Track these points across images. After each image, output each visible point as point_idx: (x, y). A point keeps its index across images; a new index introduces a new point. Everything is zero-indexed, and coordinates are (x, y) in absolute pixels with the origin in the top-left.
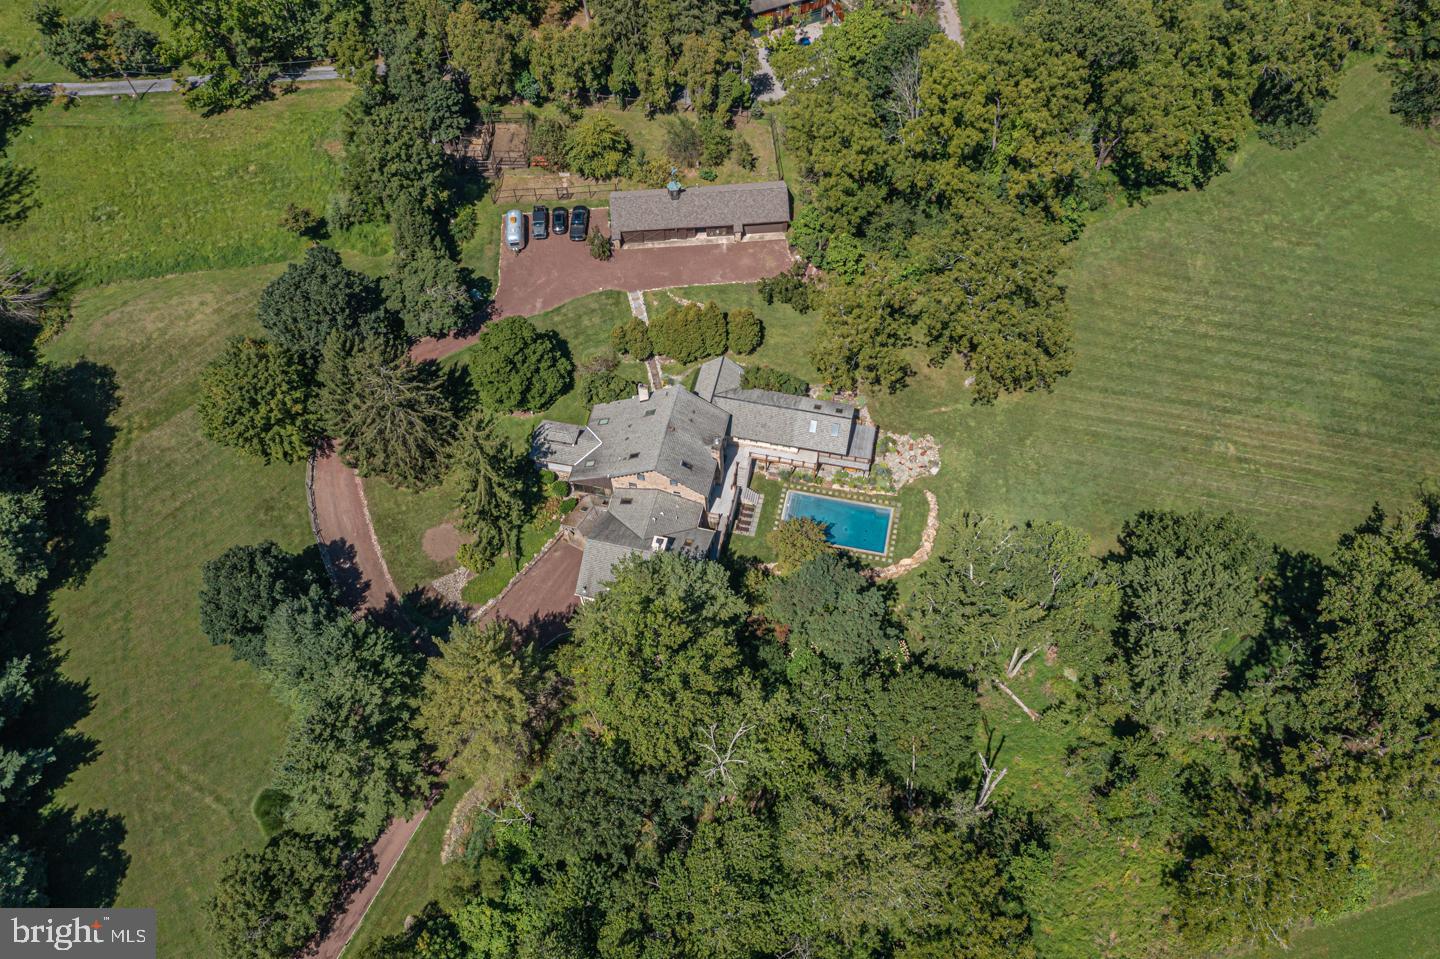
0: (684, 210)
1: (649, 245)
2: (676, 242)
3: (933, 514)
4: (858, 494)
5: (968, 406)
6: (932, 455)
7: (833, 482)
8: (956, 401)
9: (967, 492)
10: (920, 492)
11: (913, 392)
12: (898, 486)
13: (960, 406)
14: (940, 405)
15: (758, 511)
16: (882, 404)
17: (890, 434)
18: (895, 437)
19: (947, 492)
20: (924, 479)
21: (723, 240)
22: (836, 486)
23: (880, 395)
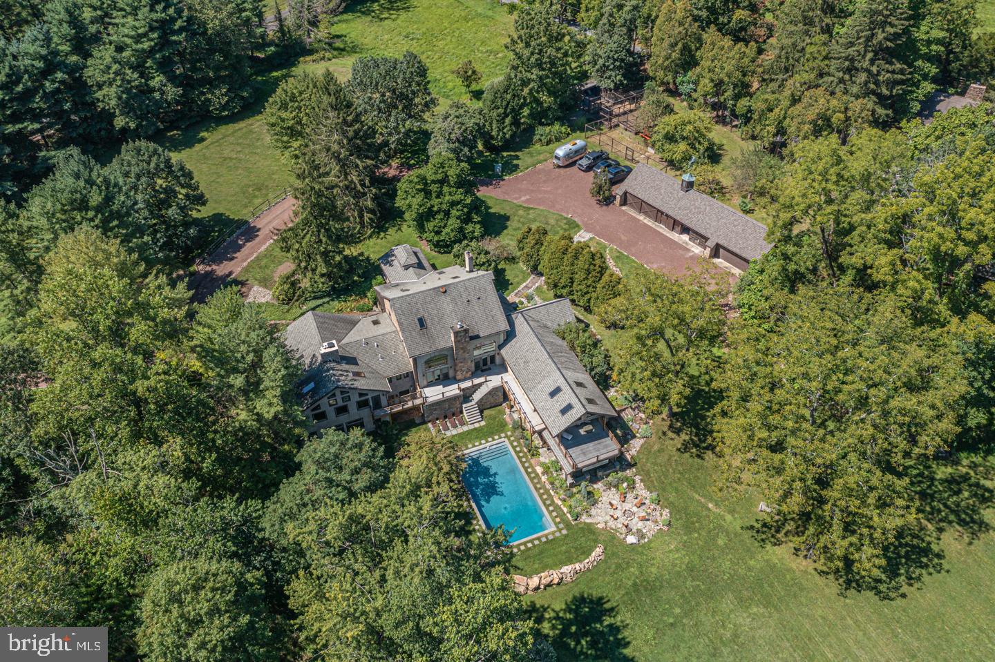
0: (683, 203)
1: (641, 217)
2: (662, 229)
3: (578, 566)
4: (547, 492)
5: (737, 525)
6: (650, 529)
7: (542, 464)
8: (732, 512)
9: (635, 584)
10: (596, 541)
11: (701, 468)
12: (584, 518)
13: (729, 517)
14: (711, 500)
15: (465, 428)
16: (661, 451)
17: (637, 478)
18: (639, 485)
19: (618, 566)
20: (613, 537)
21: (696, 250)
22: (539, 470)
23: (668, 442)
